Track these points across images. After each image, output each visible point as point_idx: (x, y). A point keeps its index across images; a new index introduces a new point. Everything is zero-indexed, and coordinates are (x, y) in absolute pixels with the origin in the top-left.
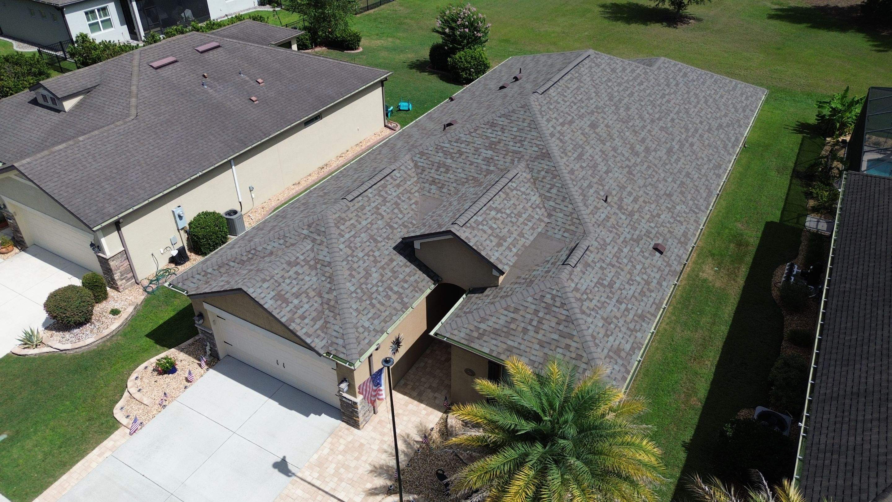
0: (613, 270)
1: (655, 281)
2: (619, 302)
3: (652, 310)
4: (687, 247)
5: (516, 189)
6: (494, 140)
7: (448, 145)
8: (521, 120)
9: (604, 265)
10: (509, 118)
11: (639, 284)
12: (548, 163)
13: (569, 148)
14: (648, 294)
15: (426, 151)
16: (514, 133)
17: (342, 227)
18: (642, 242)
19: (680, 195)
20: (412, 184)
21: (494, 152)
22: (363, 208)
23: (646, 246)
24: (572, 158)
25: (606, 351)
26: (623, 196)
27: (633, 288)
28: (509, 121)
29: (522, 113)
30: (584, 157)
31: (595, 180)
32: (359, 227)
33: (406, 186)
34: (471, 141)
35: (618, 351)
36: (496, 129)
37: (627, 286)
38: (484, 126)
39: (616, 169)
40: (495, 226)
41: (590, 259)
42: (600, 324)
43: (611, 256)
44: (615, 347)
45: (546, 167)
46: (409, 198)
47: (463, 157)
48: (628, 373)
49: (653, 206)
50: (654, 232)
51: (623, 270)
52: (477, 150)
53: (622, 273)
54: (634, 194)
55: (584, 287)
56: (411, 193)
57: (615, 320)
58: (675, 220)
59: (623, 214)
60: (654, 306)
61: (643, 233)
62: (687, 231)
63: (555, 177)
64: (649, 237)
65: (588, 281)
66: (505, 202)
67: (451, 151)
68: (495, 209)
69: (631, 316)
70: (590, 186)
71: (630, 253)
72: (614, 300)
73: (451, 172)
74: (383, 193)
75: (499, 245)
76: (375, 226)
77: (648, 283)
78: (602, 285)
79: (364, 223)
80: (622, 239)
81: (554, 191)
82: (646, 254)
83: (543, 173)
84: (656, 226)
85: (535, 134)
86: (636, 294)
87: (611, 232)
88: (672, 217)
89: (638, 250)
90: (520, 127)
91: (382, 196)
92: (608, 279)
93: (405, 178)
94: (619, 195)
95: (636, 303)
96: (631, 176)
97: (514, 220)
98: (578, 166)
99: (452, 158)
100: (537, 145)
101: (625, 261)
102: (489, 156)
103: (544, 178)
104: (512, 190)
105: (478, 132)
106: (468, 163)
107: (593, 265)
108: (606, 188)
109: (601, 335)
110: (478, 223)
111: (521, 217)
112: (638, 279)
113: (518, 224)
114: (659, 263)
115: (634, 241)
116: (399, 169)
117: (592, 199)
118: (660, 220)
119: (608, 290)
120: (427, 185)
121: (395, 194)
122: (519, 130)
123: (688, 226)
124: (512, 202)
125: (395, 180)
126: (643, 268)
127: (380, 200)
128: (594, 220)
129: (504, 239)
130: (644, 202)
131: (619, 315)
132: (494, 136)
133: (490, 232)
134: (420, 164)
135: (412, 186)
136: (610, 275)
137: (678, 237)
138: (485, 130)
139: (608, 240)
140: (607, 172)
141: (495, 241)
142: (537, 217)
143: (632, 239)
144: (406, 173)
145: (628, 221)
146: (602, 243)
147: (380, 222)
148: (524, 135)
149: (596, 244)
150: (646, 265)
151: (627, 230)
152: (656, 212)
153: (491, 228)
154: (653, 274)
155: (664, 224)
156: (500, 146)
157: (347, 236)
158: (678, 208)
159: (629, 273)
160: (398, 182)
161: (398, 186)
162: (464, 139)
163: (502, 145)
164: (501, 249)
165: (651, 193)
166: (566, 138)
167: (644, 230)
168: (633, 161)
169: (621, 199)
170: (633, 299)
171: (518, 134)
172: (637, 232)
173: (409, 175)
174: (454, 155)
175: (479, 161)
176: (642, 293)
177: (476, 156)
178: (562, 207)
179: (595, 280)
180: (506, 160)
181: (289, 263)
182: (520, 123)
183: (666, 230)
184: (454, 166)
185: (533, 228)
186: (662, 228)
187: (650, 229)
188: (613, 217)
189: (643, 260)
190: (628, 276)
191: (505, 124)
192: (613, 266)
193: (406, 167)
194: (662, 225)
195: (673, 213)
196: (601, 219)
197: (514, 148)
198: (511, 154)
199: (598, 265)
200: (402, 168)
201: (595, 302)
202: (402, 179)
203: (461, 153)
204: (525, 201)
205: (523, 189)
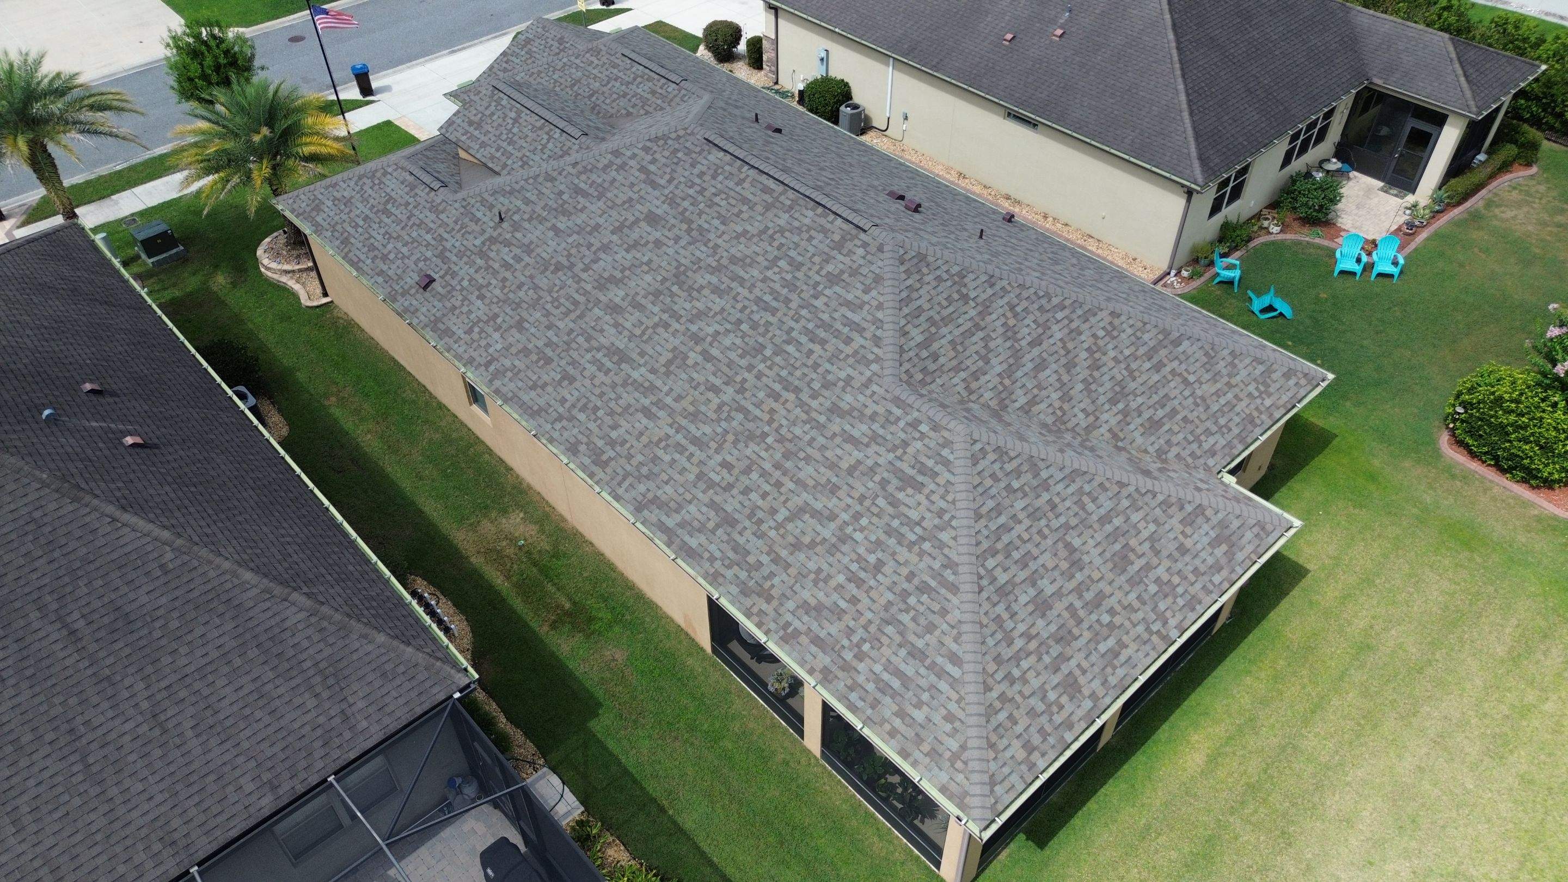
0: (404, 218)
1: (385, 268)
2: (366, 218)
3: (351, 255)
4: (428, 329)
5: (550, 138)
9: (410, 207)
11: (384, 246)
13: (594, 177)
14: (371, 255)
17: (588, 55)
18: (439, 262)
19: (520, 346)
20: (658, 106)
22: (615, 66)
23: (433, 266)
24: (576, 181)
25: (320, 197)
26: (513, 248)
27: (379, 237)
30: (580, 199)
31: (538, 209)
32: (590, 68)
33: (653, 99)
35: (318, 209)
37: (382, 231)
39: (564, 245)
40: (495, 117)
41: (419, 192)
42: (346, 194)
43: (421, 216)
44: (322, 207)
46: (634, 106)
48: (297, 216)
49: (497, 292)
50: (454, 283)
51: (403, 229)
53: (399, 228)
54: (518, 266)
55: (387, 183)
56: (643, 107)
57: (347, 210)
58: (475, 324)
59: (483, 243)
60: (356, 260)
61: (452, 266)
62: (456, 337)
64: (446, 273)
65: (393, 186)
68: (519, 116)
69: (349, 229)
70: (527, 202)
71: (424, 243)
72: (368, 212)
74: (639, 79)
75: (471, 123)
76: (592, 81)
77: (385, 258)
78: (387, 202)
79: (595, 72)
80: (446, 236)
82: (421, 264)
84: (463, 289)
86: (372, 240)
87: (456, 222)
88: (480, 320)
89: (429, 254)
91: (635, 79)
92: (393, 210)
93: (666, 97)
94: (514, 242)
95: (362, 238)
96: (552, 268)
97: (504, 137)
98: (562, 187)
101: (414, 234)
104: (547, 133)
107: (412, 194)
108: (526, 224)
109: (335, 194)
110: (498, 103)
111: (509, 144)
112: (390, 246)
113: (499, 142)
114: (409, 280)
115: (442, 252)
117: (506, 202)
118: (473, 298)
119: (381, 207)
121: (639, 91)
123: (462, 342)
126: (404, 257)
127: (630, 80)
128: (472, 201)
129: (479, 126)
130: (504, 280)
131: (352, 215)
133: (487, 113)
135: (655, 106)
136: (397, 212)
137: (445, 320)
139: (443, 216)
140: (554, 228)
141: (476, 119)
142: (509, 162)
143: (445, 249)
144: (675, 96)
145: (472, 248)
146: (441, 208)
147: (597, 84)
149: (438, 200)
150: (406, 261)
151: (457, 244)
152: (488, 295)
153: (493, 114)
154: (394, 267)
155: (466, 303)
157: (578, 61)
158: (496, 336)
159: (399, 236)
160: (659, 91)
161: (653, 93)
164: (465, 125)
165: (521, 294)
166: (614, 173)
167: (456, 269)
168: (584, 276)
169: (507, 244)
170: (367, 236)
172: (454, 259)
173: (671, 100)
176: (372, 248)
179: (393, 194)
181: (562, 38)
183: (458, 304)
185: (492, 158)
186: (460, 298)
187: (459, 278)
188: (477, 228)
189: (414, 258)
190: (395, 235)
192: (409, 218)
194: (465, 299)
195: (487, 322)
196: (474, 210)
199: (411, 200)
200: (683, 92)
201: (370, 191)
202: (665, 94)
204: (532, 148)
205: (550, 145)
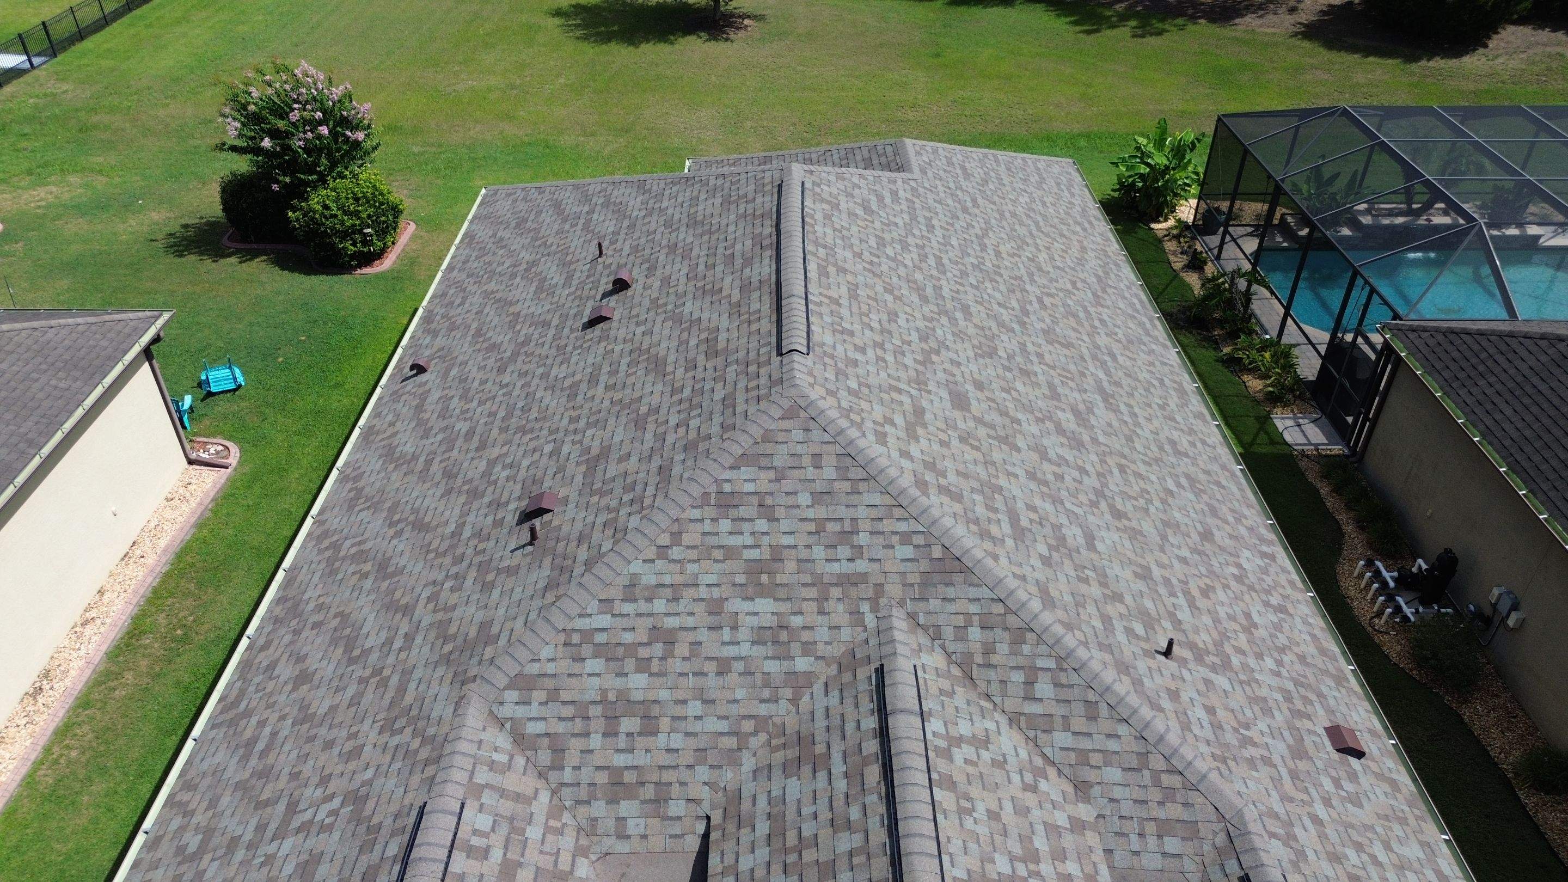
4: (1353, 686)
5: (952, 740)
6: (754, 554)
7: (604, 621)
8: (806, 461)
10: (764, 462)
12: (973, 592)
13: (980, 510)
15: (535, 669)
16: (810, 514)
18: (1309, 747)
19: (1218, 522)
20: (547, 830)
21: (776, 599)
23: (1324, 756)
24: (1010, 543)
26: (1168, 603)
28: (772, 475)
29: (798, 435)
30: (1024, 522)
31: (1096, 591)
33: (532, 855)
34: (679, 579)
36: (742, 512)
38: (697, 514)
39: (1092, 519)
43: (1327, 869)
45: (974, 608)
47: (682, 649)
49: (1222, 595)
50: (1290, 686)
52: (715, 607)
54: (1175, 581)
56: (563, 876)
58: (1274, 609)
59: (1215, 670)
61: (1285, 710)
63: (1018, 638)
64: (1300, 715)
66: (969, 823)
67: (628, 638)
70: (1106, 622)
71: (1332, 813)
73: (665, 723)
80: (1284, 773)
81: (1044, 688)
82: (1349, 787)
83: (975, 633)
84: (1277, 663)
85: (877, 499)
87: (1255, 765)
88: (1265, 604)
89: (1328, 784)
90: (818, 487)
93: (511, 819)
96: (1126, 522)
98: (1037, 563)
99: (643, 666)
100: (906, 538)
101: (1353, 856)
102: (769, 620)
103: (988, 649)
105: (687, 539)
106: (711, 667)
108: (1129, 600)
111: (1037, 856)
114: (1382, 796)
115: (1299, 755)
116: (476, 790)
117: (1142, 667)
118: (1264, 634)
120: (599, 808)
122: (818, 498)
123: (1299, 613)
124: (981, 807)
125: (485, 853)
126: (1385, 845)
128: (1204, 750)
130: (1202, 592)
132: (749, 541)
134: (533, 728)
135: (550, 837)
137: (1321, 665)
138: (707, 527)
140: (1090, 544)
143: (1293, 753)
144: (503, 793)
145: (1239, 689)
146: (1280, 831)
148: (842, 511)
149: (1280, 849)
150: (1379, 829)
151: (1263, 727)
152: (1238, 610)
155: (1277, 642)
156: (788, 572)
158: (1245, 564)
160: (497, 855)
161: (509, 874)
162: (653, 580)
163: (790, 565)
165: (1187, 554)
166: (951, 478)
167: (1279, 697)
168: (1090, 469)
169: (1175, 620)
171: (821, 512)
172: (1279, 717)
173: (517, 797)
174: (643, 653)
175: (745, 649)
177: (726, 634)
178: (1098, 742)
180: (835, 619)
182: (810, 473)
183: (1294, 659)
184: (664, 695)
186: (1286, 659)
187: (1278, 681)
188: (1215, 700)
189: (1361, 815)
191: (764, 487)
193: (492, 765)
194: (1278, 650)
195: (1255, 590)
196: (1209, 733)
197: (835, 568)
198: (835, 592)
200: (482, 776)
202: (503, 830)
203: (668, 639)
204: (999, 776)
205: (964, 728)
